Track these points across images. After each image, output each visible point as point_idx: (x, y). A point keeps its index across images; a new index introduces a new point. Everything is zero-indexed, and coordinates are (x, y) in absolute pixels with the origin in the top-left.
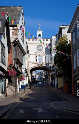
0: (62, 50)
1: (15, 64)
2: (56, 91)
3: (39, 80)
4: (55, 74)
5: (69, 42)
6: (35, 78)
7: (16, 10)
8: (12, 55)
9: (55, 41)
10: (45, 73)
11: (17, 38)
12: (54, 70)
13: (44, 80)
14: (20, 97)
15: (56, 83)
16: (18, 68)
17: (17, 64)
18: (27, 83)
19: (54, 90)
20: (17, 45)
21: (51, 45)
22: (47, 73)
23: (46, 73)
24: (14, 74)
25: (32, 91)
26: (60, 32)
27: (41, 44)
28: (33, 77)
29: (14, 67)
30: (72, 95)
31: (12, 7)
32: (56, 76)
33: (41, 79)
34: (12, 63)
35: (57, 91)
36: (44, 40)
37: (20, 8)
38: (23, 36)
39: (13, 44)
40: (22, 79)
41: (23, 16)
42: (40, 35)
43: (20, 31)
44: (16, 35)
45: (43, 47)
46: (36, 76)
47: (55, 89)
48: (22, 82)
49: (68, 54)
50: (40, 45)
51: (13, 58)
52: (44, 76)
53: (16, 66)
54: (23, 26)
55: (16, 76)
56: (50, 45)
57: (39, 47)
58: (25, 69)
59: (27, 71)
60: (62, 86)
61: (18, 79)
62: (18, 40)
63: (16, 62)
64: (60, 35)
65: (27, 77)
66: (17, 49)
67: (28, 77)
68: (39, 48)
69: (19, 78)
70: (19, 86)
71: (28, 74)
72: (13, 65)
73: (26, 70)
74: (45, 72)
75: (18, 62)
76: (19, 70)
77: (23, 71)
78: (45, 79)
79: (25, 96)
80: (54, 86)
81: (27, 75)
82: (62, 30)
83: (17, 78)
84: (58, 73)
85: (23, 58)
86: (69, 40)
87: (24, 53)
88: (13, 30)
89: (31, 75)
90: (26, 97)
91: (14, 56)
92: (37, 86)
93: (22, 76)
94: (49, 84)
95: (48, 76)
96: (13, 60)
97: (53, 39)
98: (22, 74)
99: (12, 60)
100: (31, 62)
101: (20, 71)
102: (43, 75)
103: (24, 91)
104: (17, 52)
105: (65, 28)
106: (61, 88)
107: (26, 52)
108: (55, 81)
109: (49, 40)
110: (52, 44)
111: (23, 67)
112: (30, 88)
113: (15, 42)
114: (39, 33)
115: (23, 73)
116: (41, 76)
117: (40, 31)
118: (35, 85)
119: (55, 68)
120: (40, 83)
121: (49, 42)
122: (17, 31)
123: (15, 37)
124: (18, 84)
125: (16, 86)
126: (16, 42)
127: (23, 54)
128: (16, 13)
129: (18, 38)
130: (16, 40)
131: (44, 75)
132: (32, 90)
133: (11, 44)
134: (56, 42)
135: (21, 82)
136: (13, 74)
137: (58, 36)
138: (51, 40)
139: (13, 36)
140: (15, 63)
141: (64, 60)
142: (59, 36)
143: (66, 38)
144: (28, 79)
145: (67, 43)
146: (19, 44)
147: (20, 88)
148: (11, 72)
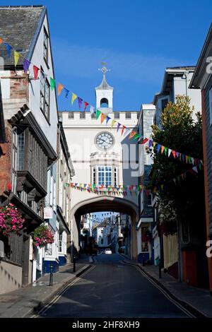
0: (174, 145)
1: (19, 192)
2: (157, 278)
3: (106, 244)
4: (153, 224)
5: (195, 120)
6: (93, 238)
7: (25, 16)
8: (10, 161)
9: (153, 118)
10: (125, 222)
11: (25, 105)
12: (150, 210)
13: (120, 243)
14: (36, 302)
15: (157, 254)
16: (29, 203)
17: (28, 190)
18: (64, 252)
19: (149, 276)
20: (25, 128)
21: (140, 132)
22: (130, 221)
23: (127, 221)
24: (16, 224)
25: (78, 279)
26: (167, 90)
27: (107, 130)
28: (84, 232)
29: (16, 201)
30: (207, 291)
31: (13, 9)
32: (157, 229)
33: (111, 241)
34: (10, 187)
35: (160, 277)
36: (117, 116)
37: (37, 11)
38: (47, 102)
39: (13, 126)
40: (44, 240)
41: (47, 36)
42: (104, 101)
43: (37, 85)
44: (23, 97)
45: (116, 138)
46: (95, 230)
47: (153, 273)
48: (46, 249)
49: (192, 156)
50: (105, 133)
51: (14, 172)
52: (120, 230)
53: (24, 198)
54: (48, 68)
55: (24, 231)
56: (138, 130)
57: (104, 138)
58: (55, 209)
59: (64, 215)
60: (177, 260)
61: (31, 241)
62: (30, 114)
63: (24, 185)
64: (168, 97)
65: (64, 234)
66: (27, 143)
67: (69, 233)
68: (101, 142)
69: (35, 236)
70: (35, 262)
71: (66, 225)
72: (11, 196)
73: (59, 211)
74: (124, 217)
75: (29, 185)
76: (35, 211)
77: (48, 213)
78: (124, 241)
79: (52, 297)
80: (151, 263)
81: (64, 227)
82: (172, 81)
83: (28, 238)
84: (161, 221)
85: (49, 172)
86: (195, 112)
87: (52, 157)
88: (14, 81)
89: (80, 225)
90: (56, 299)
91: (16, 165)
92: (96, 261)
93: (44, 228)
94: (135, 256)
95: (133, 228)
96: (14, 179)
97: (146, 113)
98: (47, 224)
99: (9, 179)
100: (76, 184)
101: (39, 214)
102: (118, 228)
103: (51, 280)
104: (26, 151)
105: (184, 77)
106: (173, 270)
107: (59, 153)
108: (153, 245)
109: (134, 115)
110: (144, 130)
111: (49, 199)
112: (74, 271)
113: (19, 120)
114: (101, 94)
115: (47, 220)
116: (111, 231)
117: (105, 87)
118: (91, 260)
119: (152, 205)
120: (109, 252)
121: (133, 121)
122: (25, 84)
123: (20, 102)
124: (31, 258)
125: (24, 264)
126: (23, 117)
127: (49, 158)
128: (25, 26)
129: (29, 106)
130: (24, 112)
131: (120, 227)
132: (78, 276)
133: (6, 125)
134: (155, 120)
135: (41, 251)
136: (12, 225)
137: (159, 101)
138: (141, 116)
139: (13, 101)
140: (21, 188)
141: (180, 178)
142: (162, 101)
143: (186, 107)
144: (69, 241)
145: (191, 121)
146: (33, 127)
147: (38, 271)
148: (5, 219)
